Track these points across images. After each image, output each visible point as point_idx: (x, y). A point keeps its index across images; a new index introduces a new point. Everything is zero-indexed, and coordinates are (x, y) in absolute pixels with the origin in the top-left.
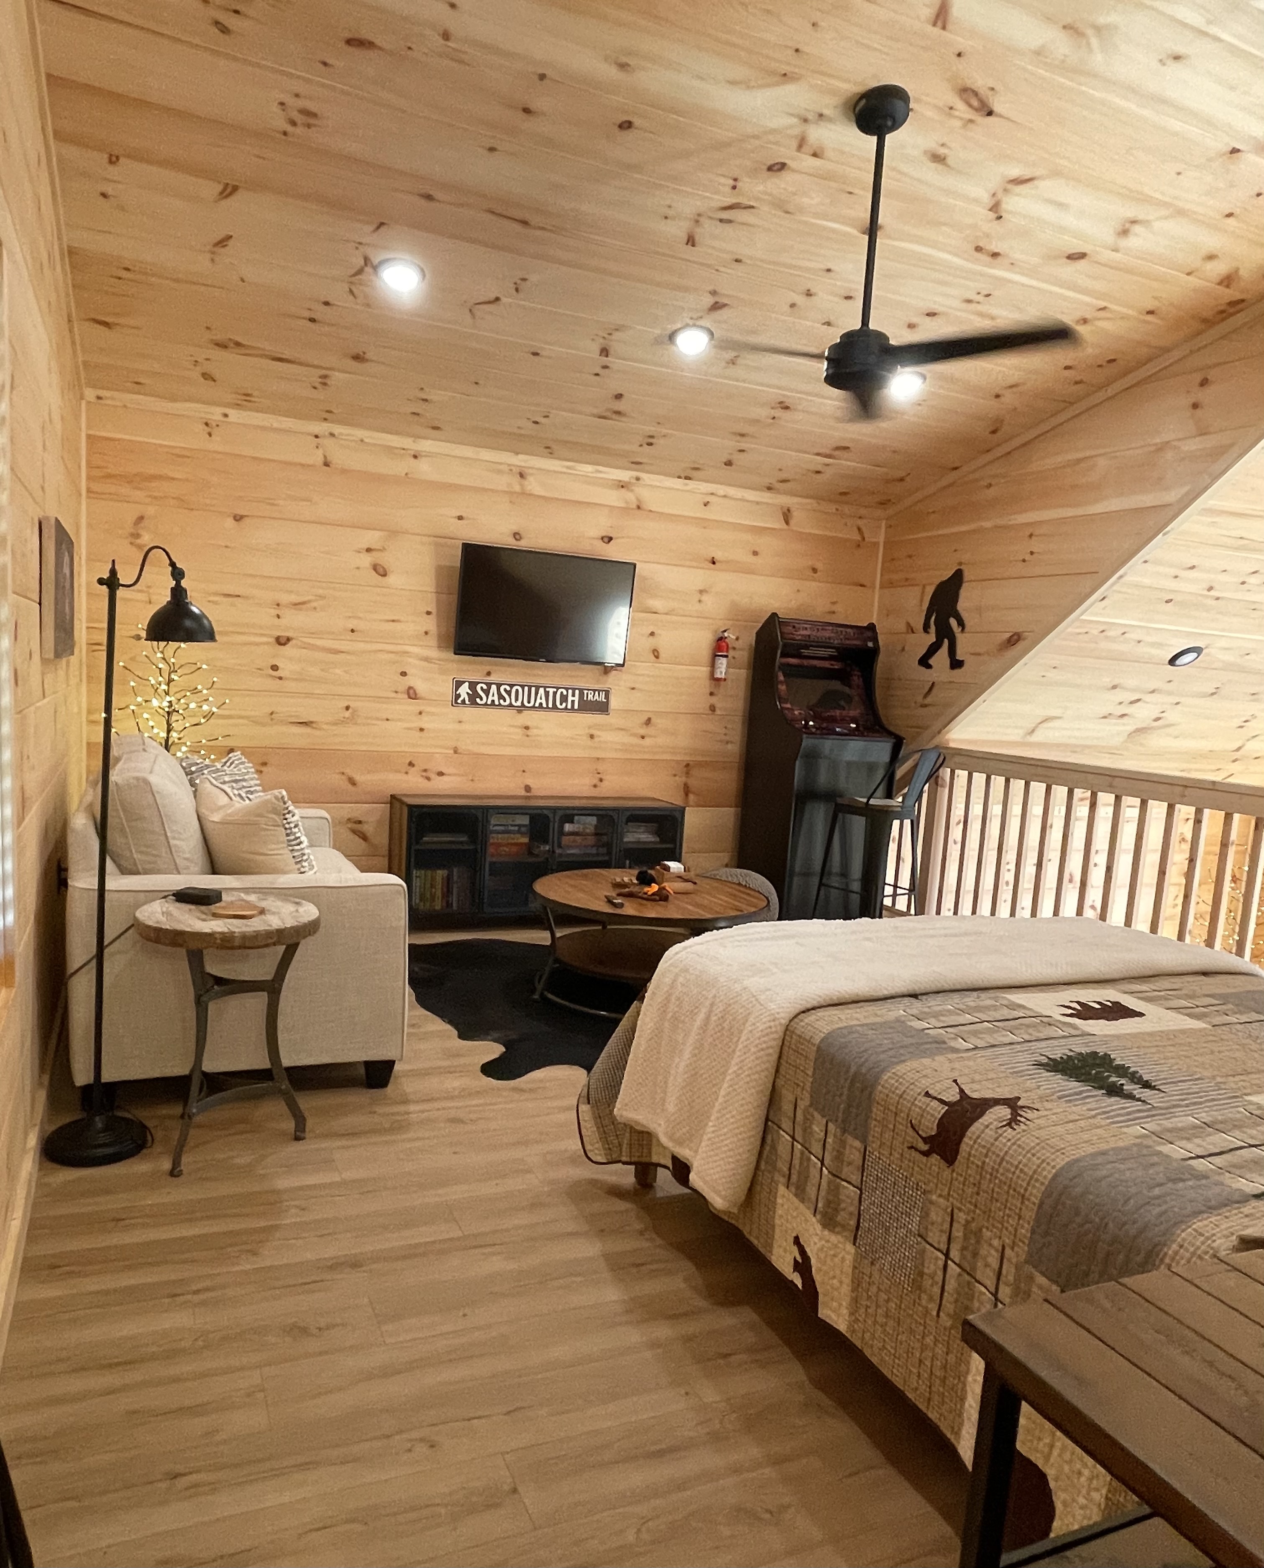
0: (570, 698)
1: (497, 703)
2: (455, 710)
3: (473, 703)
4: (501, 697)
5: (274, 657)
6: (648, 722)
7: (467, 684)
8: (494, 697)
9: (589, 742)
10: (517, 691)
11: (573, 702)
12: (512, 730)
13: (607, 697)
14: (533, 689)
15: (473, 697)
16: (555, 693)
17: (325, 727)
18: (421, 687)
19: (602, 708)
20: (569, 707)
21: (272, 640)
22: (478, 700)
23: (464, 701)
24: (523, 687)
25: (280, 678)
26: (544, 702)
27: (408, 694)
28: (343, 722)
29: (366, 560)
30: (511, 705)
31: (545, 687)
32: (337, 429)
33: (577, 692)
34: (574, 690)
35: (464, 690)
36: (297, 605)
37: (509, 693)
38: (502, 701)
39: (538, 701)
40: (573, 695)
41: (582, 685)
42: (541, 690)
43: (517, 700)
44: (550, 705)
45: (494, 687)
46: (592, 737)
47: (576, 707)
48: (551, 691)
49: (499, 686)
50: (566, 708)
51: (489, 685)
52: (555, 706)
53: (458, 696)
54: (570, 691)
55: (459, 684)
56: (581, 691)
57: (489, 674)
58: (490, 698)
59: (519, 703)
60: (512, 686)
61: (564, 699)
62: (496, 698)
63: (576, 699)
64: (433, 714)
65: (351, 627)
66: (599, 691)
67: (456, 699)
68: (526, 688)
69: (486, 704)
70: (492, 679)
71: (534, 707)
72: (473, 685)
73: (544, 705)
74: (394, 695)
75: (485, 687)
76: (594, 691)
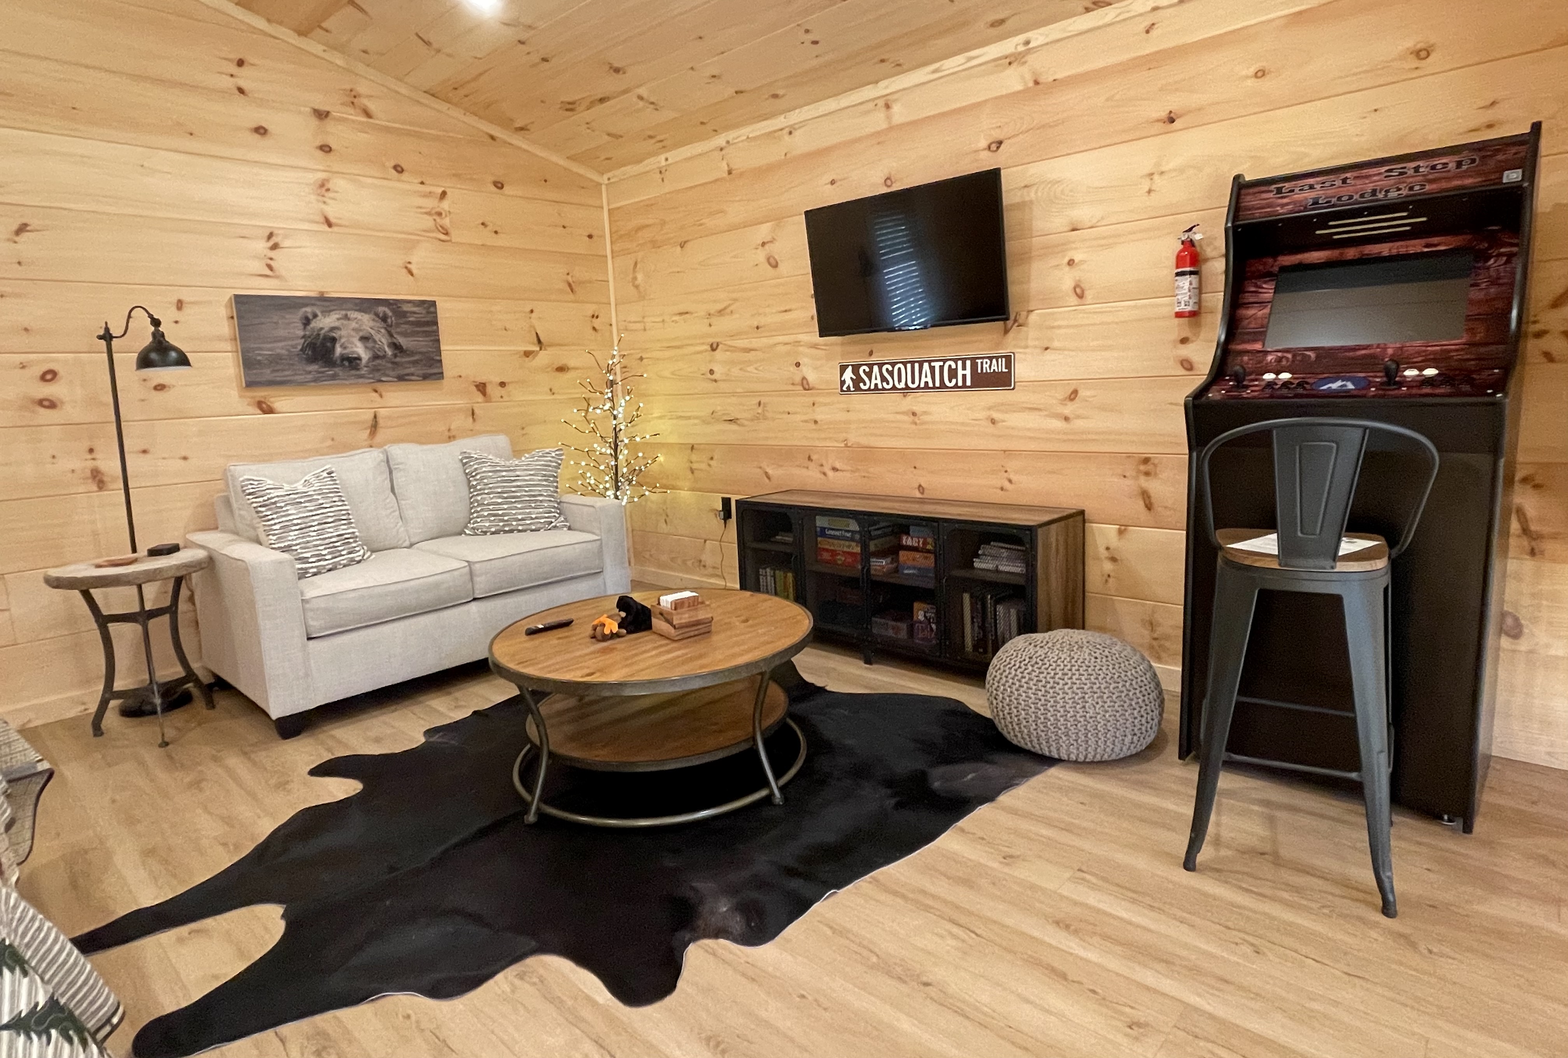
0: (960, 372)
1: (880, 387)
2: (844, 398)
3: (858, 388)
4: (884, 379)
5: (710, 361)
6: (1074, 395)
7: (850, 368)
8: (876, 380)
9: (991, 429)
10: (899, 369)
11: (964, 376)
12: (899, 417)
13: (1008, 365)
14: (917, 365)
15: (857, 381)
16: (941, 368)
17: (746, 423)
18: (812, 377)
19: (1002, 380)
20: (960, 384)
21: (708, 348)
22: (861, 385)
23: (848, 387)
24: (905, 364)
25: (716, 381)
26: (929, 380)
27: (802, 385)
28: (756, 418)
29: (761, 256)
30: (894, 388)
31: (930, 362)
32: (731, 135)
33: (968, 363)
34: (964, 361)
35: (848, 374)
36: (721, 312)
37: (891, 373)
38: (885, 384)
39: (924, 380)
40: (964, 368)
41: (972, 354)
42: (926, 365)
43: (900, 381)
44: (937, 384)
45: (876, 368)
46: (993, 421)
47: (968, 383)
48: (937, 365)
49: (880, 365)
50: (956, 386)
51: (871, 366)
52: (943, 385)
53: (843, 383)
54: (960, 363)
55: (843, 369)
56: (973, 360)
57: (871, 353)
58: (874, 382)
59: (902, 385)
60: (893, 365)
61: (953, 374)
62: (879, 381)
63: (968, 372)
64: (825, 405)
65: (756, 324)
66: (997, 358)
67: (842, 386)
68: (909, 366)
69: (869, 389)
70: (873, 359)
71: (918, 387)
72: (856, 369)
73: (931, 385)
74: (791, 387)
75: (867, 370)
76: (991, 358)
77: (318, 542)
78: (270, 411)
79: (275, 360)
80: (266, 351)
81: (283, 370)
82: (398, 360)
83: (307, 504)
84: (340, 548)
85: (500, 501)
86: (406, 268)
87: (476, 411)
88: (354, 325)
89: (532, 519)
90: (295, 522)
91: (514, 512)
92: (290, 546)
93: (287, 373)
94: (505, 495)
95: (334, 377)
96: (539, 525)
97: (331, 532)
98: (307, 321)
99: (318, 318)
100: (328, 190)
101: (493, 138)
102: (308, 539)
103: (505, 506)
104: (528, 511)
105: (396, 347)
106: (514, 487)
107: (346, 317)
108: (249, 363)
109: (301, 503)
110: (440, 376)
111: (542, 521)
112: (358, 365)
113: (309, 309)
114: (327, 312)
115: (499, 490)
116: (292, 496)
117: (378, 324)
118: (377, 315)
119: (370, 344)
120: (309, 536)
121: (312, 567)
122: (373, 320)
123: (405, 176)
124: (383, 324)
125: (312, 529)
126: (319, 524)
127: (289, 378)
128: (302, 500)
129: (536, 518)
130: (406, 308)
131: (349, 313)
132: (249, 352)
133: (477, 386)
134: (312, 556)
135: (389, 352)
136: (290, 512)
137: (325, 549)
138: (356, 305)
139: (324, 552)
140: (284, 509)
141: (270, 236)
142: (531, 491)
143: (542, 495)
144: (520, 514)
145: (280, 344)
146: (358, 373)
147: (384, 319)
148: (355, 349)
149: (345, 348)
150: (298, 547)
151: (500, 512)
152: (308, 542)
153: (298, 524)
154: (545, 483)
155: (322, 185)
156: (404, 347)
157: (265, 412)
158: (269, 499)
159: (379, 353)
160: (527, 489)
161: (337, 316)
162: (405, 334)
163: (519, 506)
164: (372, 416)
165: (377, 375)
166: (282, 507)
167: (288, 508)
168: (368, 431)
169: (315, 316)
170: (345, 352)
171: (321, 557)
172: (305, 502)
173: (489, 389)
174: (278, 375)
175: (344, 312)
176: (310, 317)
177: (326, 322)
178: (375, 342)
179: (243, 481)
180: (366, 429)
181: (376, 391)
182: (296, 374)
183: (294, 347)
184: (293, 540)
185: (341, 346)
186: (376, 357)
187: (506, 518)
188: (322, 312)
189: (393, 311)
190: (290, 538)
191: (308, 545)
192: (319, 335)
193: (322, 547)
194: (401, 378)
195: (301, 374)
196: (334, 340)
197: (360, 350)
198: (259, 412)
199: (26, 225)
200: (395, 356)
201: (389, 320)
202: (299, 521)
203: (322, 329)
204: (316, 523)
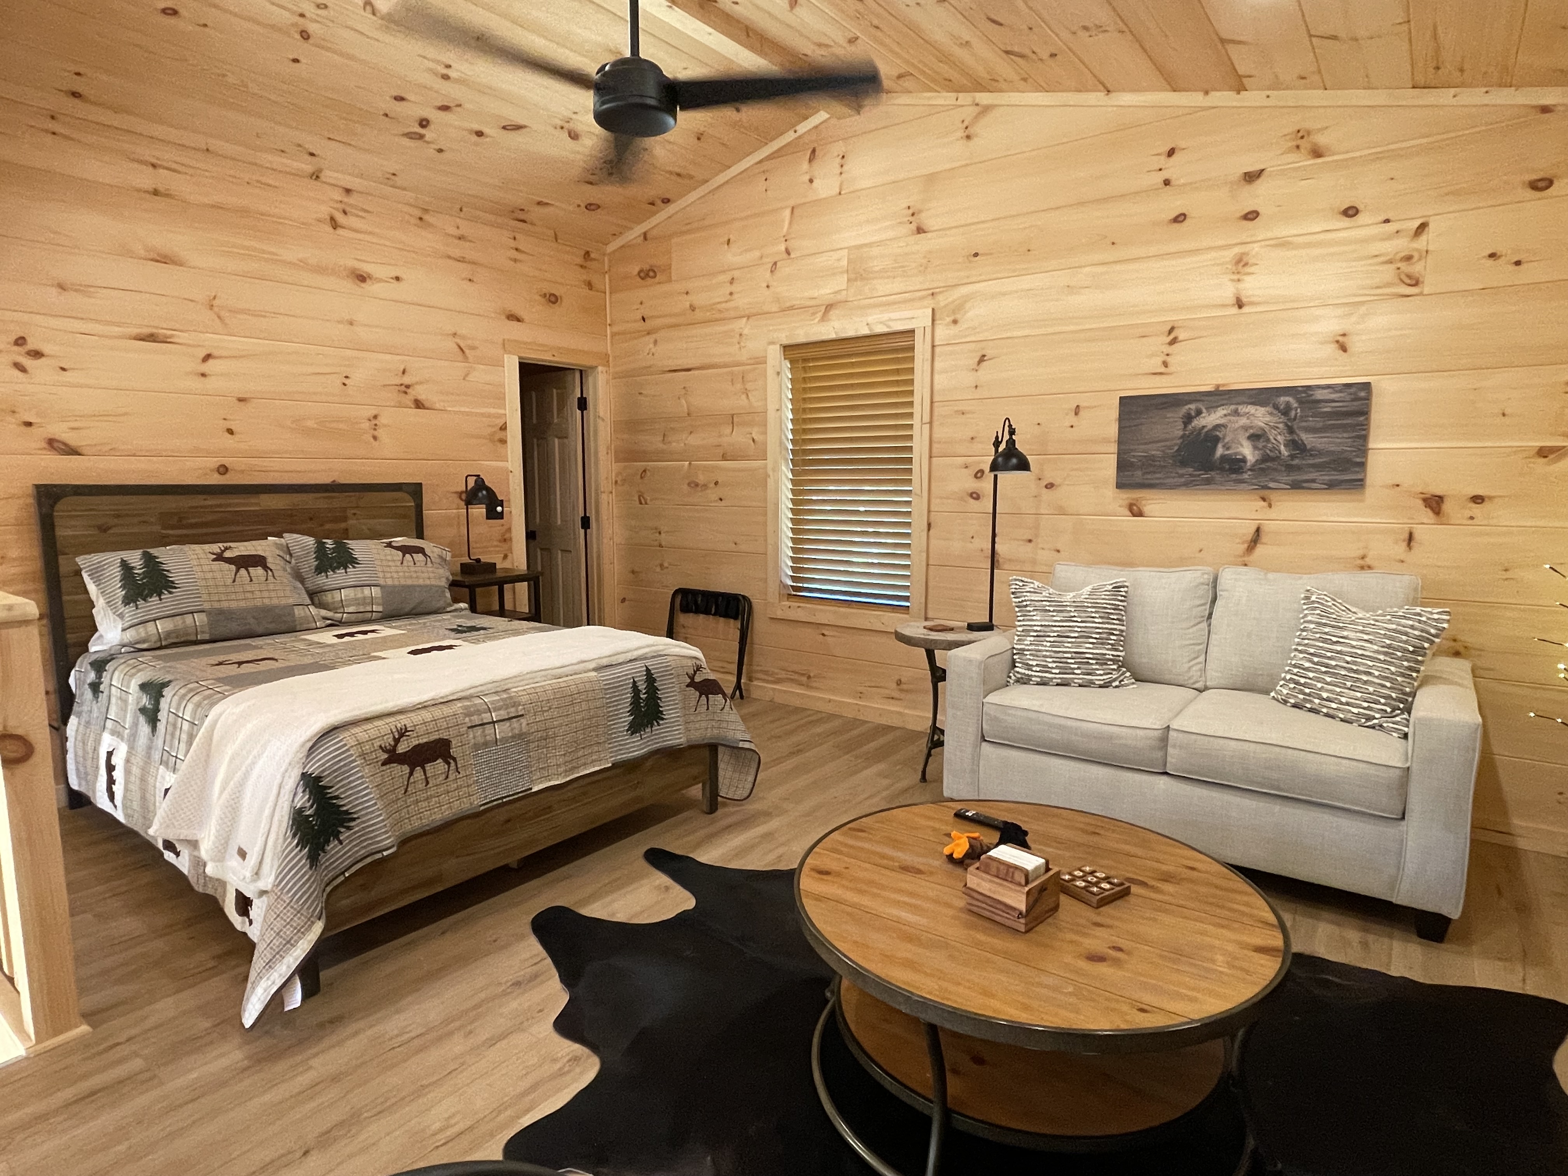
77: (1048, 654)
78: (1141, 514)
79: (1149, 464)
80: (1139, 452)
81: (1155, 473)
82: (1296, 462)
83: (1055, 614)
84: (1072, 666)
85: (1307, 665)
86: (1337, 342)
87: (1416, 535)
88: (1243, 421)
89: (1341, 703)
90: (1035, 628)
91: (1319, 685)
92: (1024, 650)
93: (1158, 475)
94: (1316, 659)
95: (1208, 482)
96: (1349, 716)
97: (1068, 647)
98: (1188, 419)
99: (1203, 415)
100: (1246, 264)
101: (1545, 109)
102: (1040, 648)
103: (1311, 675)
104: (1338, 690)
105: (1296, 446)
106: (1331, 651)
107: (1236, 413)
108: (1122, 466)
109: (1049, 611)
110: (1358, 484)
111: (1355, 710)
112: (1241, 468)
113: (1193, 406)
114: (1211, 408)
115: (1312, 651)
116: (1044, 603)
117: (1276, 419)
118: (1276, 407)
119: (1260, 444)
120: (1042, 645)
121: (1035, 676)
122: (1271, 414)
123: (1361, 219)
124: (1283, 419)
125: (1048, 639)
126: (1058, 636)
127: (1161, 481)
128: (1052, 609)
129: (1347, 704)
130: (1319, 395)
131: (1240, 407)
132: (1125, 453)
133: (1425, 500)
134: (1037, 665)
135: (1285, 452)
136: (1034, 618)
137: (1054, 662)
138: (1250, 397)
139: (1050, 665)
140: (1032, 614)
141: (1171, 331)
142: (1355, 663)
143: (1369, 674)
144: (1328, 691)
145: (1155, 446)
146: (1240, 477)
147: (1286, 412)
148: (1241, 449)
149: (1228, 449)
150: (1028, 653)
151: (1302, 681)
152: (1040, 651)
153: (1036, 631)
154: (1382, 657)
155: (1238, 262)
156: (1308, 447)
157: (1134, 516)
158: (1022, 601)
159: (1271, 454)
160: (1349, 659)
161: (1225, 412)
162: (1308, 430)
163: (1329, 679)
164: (1254, 529)
165: (1263, 480)
166: (1030, 611)
167: (1035, 613)
168: (1246, 546)
169: (1199, 413)
170: (1227, 452)
171: (1046, 669)
172: (1054, 611)
173: (1447, 507)
174: (1151, 478)
175: (1233, 407)
176: (1193, 414)
177: (1210, 419)
178: (1268, 440)
179: (1012, 580)
180: (1243, 543)
181: (1264, 499)
182: (1168, 477)
183: (1170, 448)
184: (1027, 645)
185: (1224, 446)
186: (1265, 459)
187: (1307, 691)
188: (1206, 409)
189: (1301, 402)
190: (1026, 642)
191: (1039, 653)
192: (1199, 433)
193: (1050, 660)
194: (1296, 486)
195: (1174, 478)
196: (1217, 440)
197: (1248, 452)
198: (1129, 513)
199: (984, 356)
200: (1292, 457)
201: (1293, 413)
202: (1038, 628)
203: (1204, 427)
204: (1055, 634)
